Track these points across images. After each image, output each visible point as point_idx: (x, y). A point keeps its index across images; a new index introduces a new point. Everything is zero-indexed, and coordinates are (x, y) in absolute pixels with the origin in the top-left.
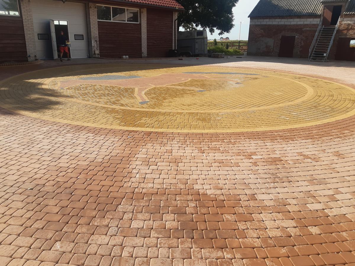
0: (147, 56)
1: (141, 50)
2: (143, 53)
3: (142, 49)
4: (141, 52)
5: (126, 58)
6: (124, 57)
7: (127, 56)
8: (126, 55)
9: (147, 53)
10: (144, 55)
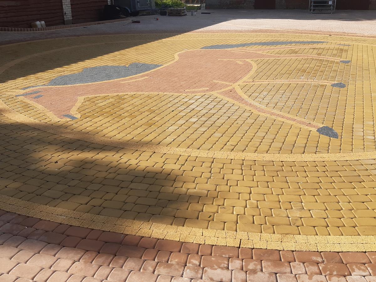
0: (71, 18)
1: (62, 9)
2: (65, 14)
3: (63, 6)
4: (62, 12)
5: (41, 25)
6: (38, 23)
7: (43, 22)
8: (40, 20)
9: (71, 14)
10: (68, 17)
